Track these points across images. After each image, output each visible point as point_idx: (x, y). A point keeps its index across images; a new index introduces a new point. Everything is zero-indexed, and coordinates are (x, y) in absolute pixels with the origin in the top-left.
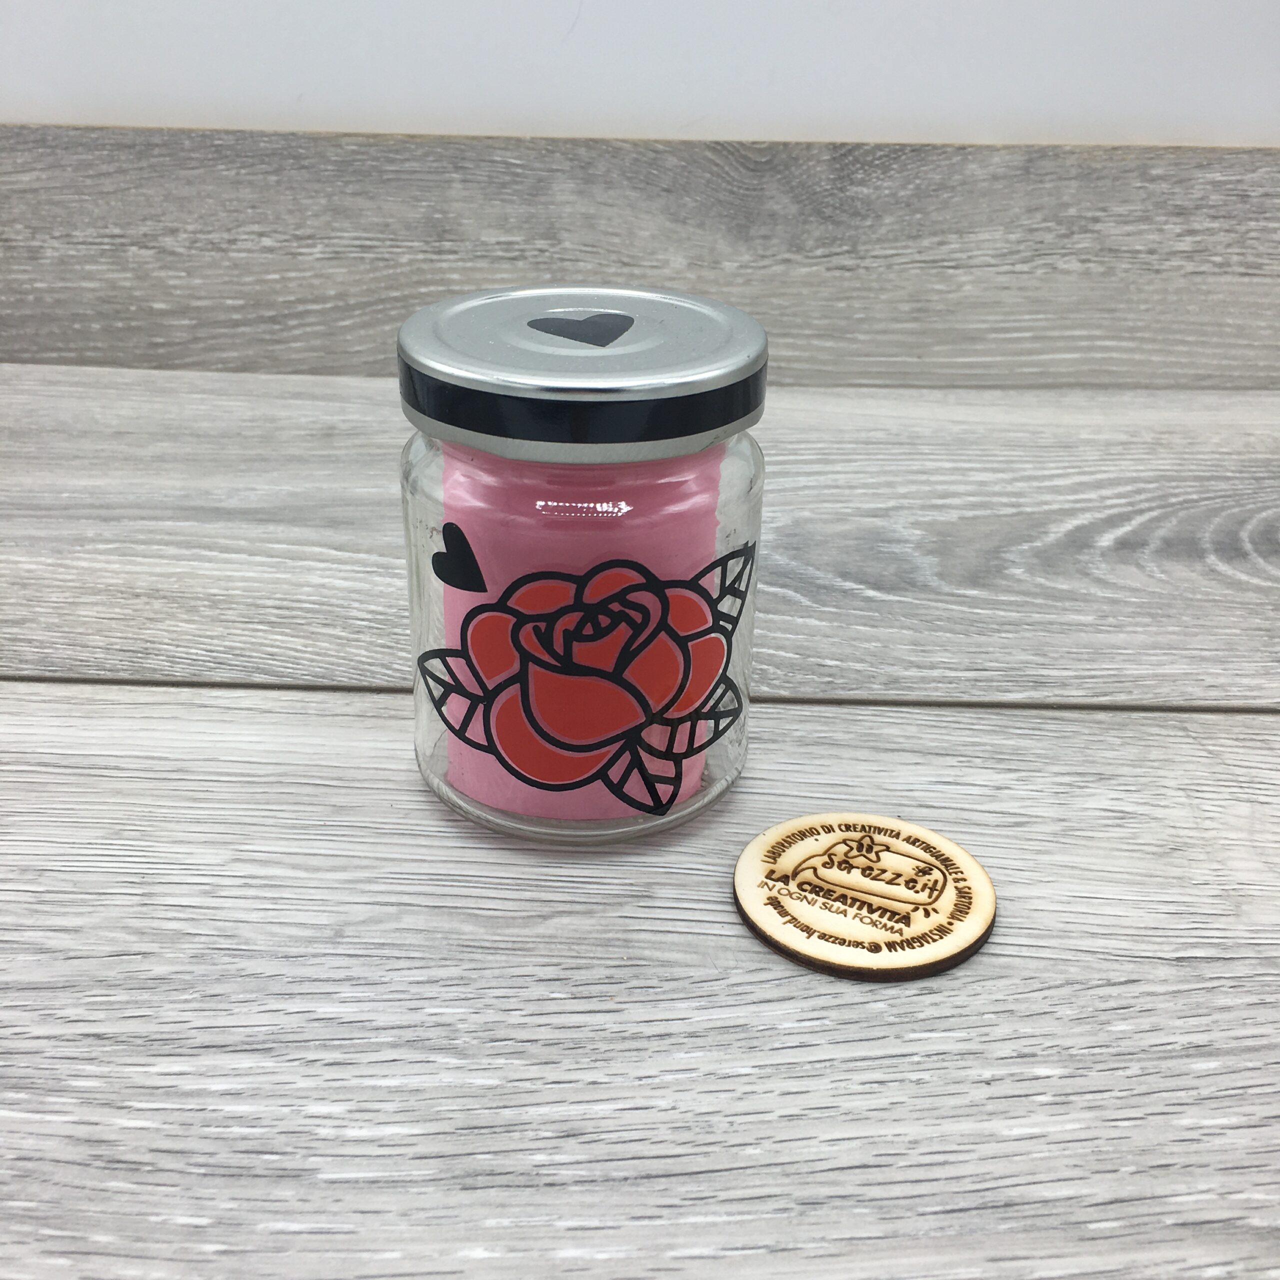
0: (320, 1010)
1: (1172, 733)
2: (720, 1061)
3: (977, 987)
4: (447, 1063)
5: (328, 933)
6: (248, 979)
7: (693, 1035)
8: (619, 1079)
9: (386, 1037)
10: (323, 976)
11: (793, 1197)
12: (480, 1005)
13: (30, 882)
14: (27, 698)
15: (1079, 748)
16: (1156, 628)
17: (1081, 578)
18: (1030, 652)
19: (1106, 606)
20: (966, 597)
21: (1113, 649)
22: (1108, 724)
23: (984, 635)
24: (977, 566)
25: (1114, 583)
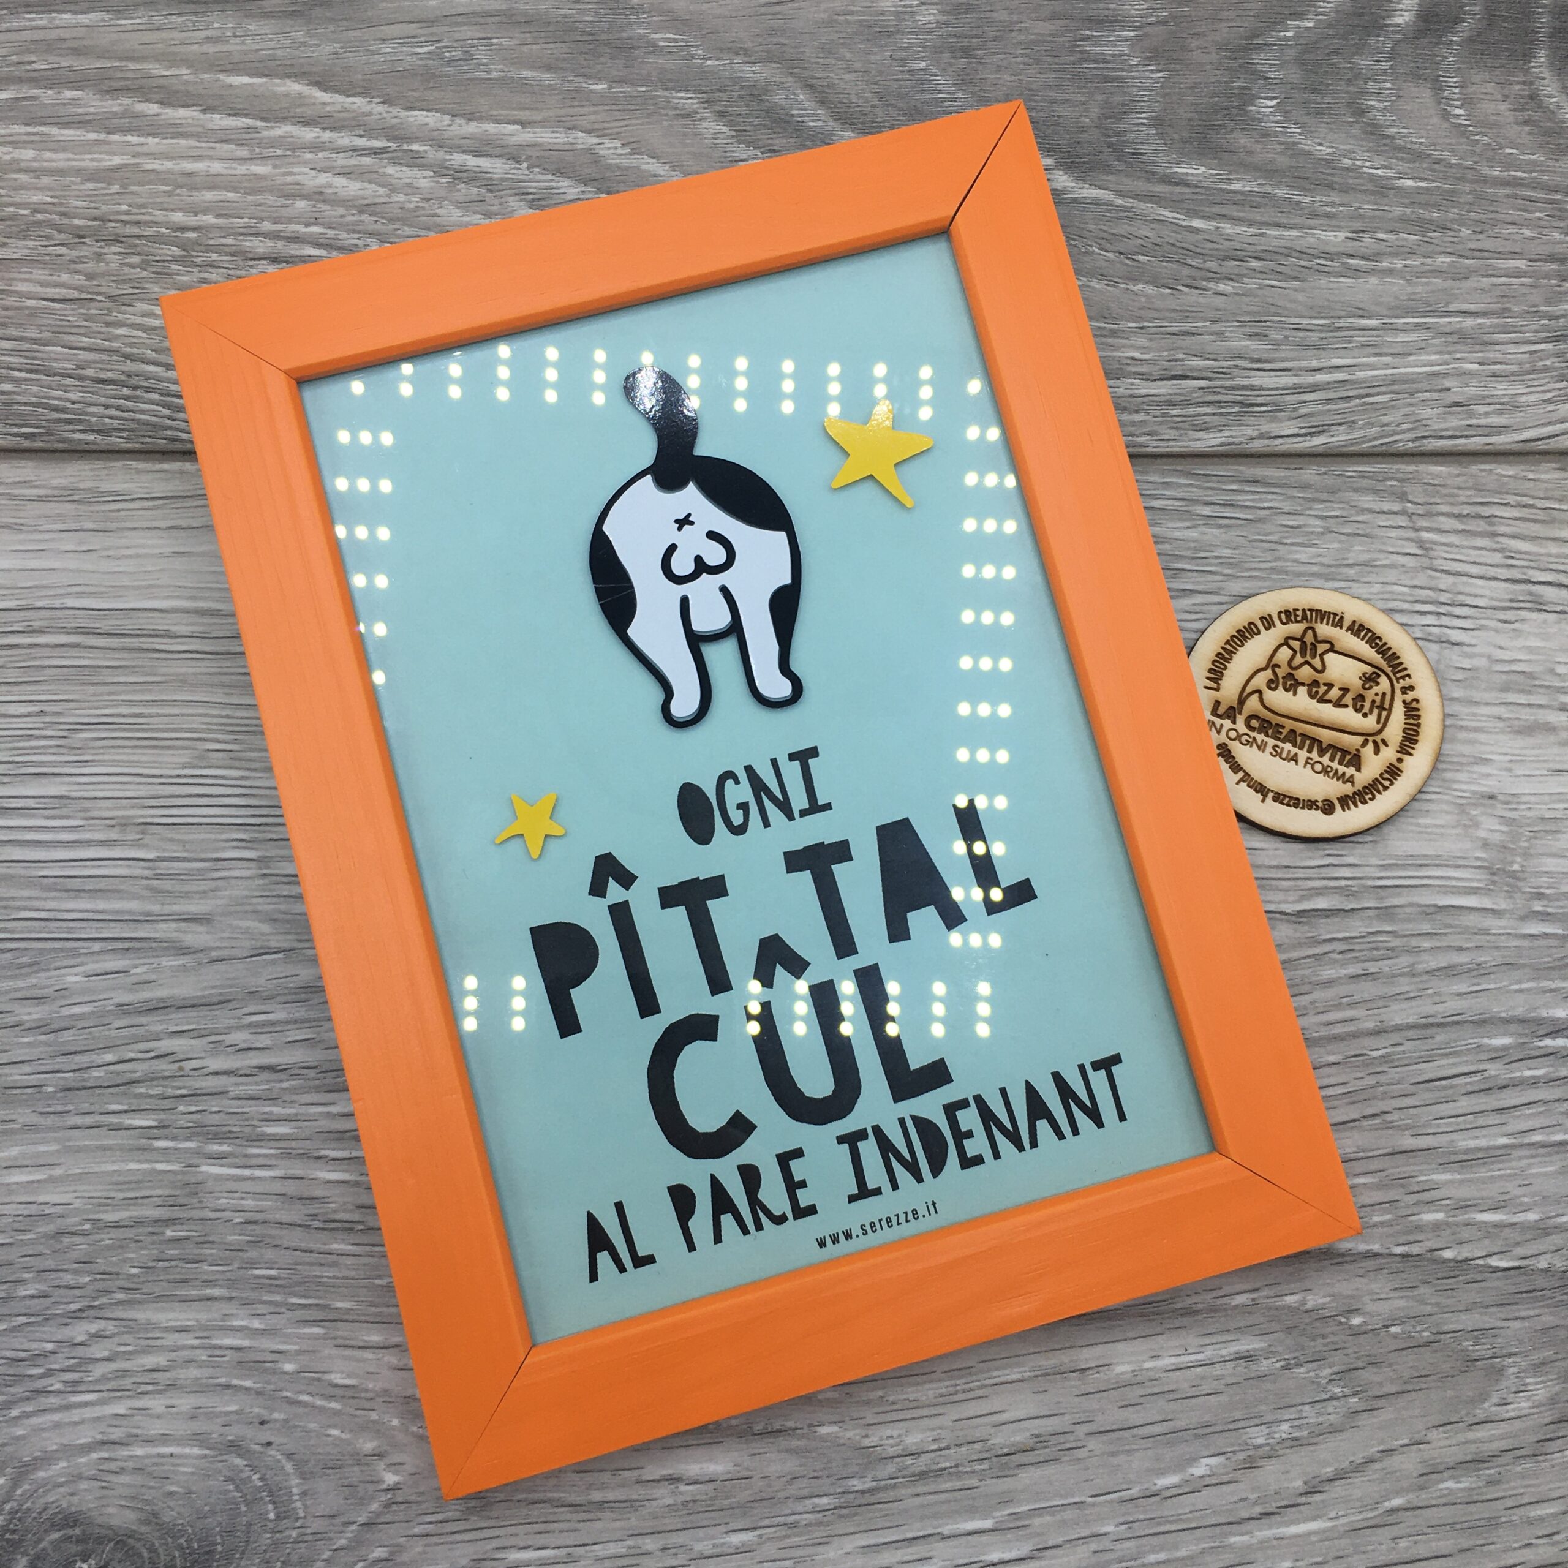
1: (1386, 507)
13: (137, 844)
15: (1271, 542)
16: (1423, 260)
17: (1351, 124)
18: (1248, 330)
19: (1368, 203)
20: (1187, 184)
21: (1354, 316)
22: (1317, 491)
23: (1196, 288)
24: (1215, 95)
25: (1393, 138)
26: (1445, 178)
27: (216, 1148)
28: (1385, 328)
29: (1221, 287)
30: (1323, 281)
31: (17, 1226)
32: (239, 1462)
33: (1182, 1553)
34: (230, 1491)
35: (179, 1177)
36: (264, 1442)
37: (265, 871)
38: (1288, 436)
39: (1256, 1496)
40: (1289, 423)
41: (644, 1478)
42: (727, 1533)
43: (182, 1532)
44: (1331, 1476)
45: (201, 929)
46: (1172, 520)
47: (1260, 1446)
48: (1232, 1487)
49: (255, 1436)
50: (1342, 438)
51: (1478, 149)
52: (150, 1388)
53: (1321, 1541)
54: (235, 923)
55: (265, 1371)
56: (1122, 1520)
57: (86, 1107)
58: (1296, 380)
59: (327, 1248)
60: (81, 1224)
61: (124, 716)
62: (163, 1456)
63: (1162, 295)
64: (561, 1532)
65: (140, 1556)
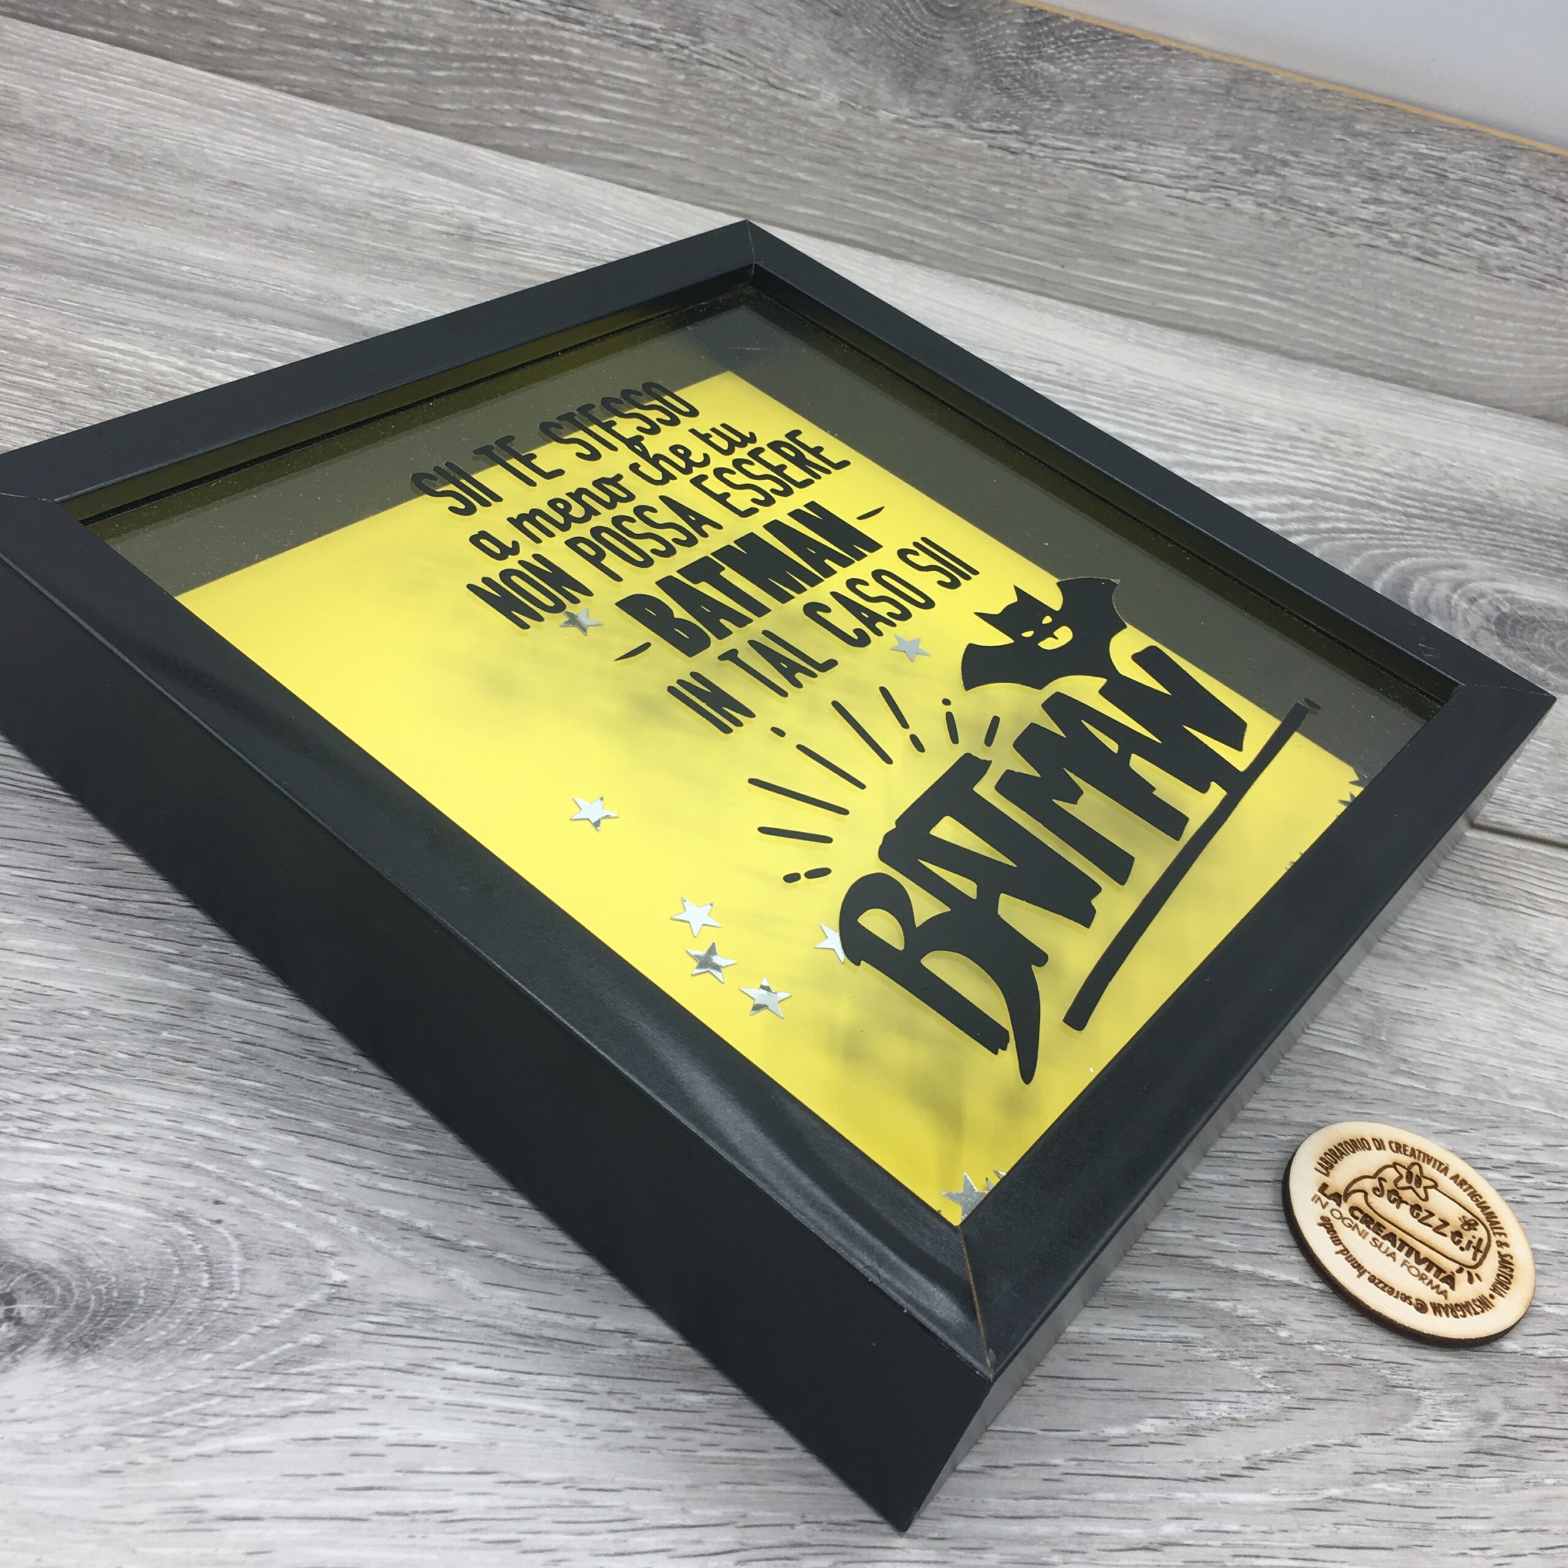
27: (229, 982)
31: (14, 997)
32: (185, 1231)
33: (1131, 1497)
34: (166, 1253)
35: (189, 995)
36: (215, 1218)
39: (1201, 1460)
41: (599, 1327)
42: (678, 1390)
43: (105, 1280)
44: (1271, 1457)
47: (1201, 1419)
48: (1176, 1448)
49: (204, 1213)
52: (108, 1150)
53: (1265, 1512)
55: (230, 1162)
56: (1072, 1456)
57: (112, 926)
59: (317, 1079)
60: (80, 1010)
62: (105, 1211)
64: (507, 1356)
65: (52, 1291)
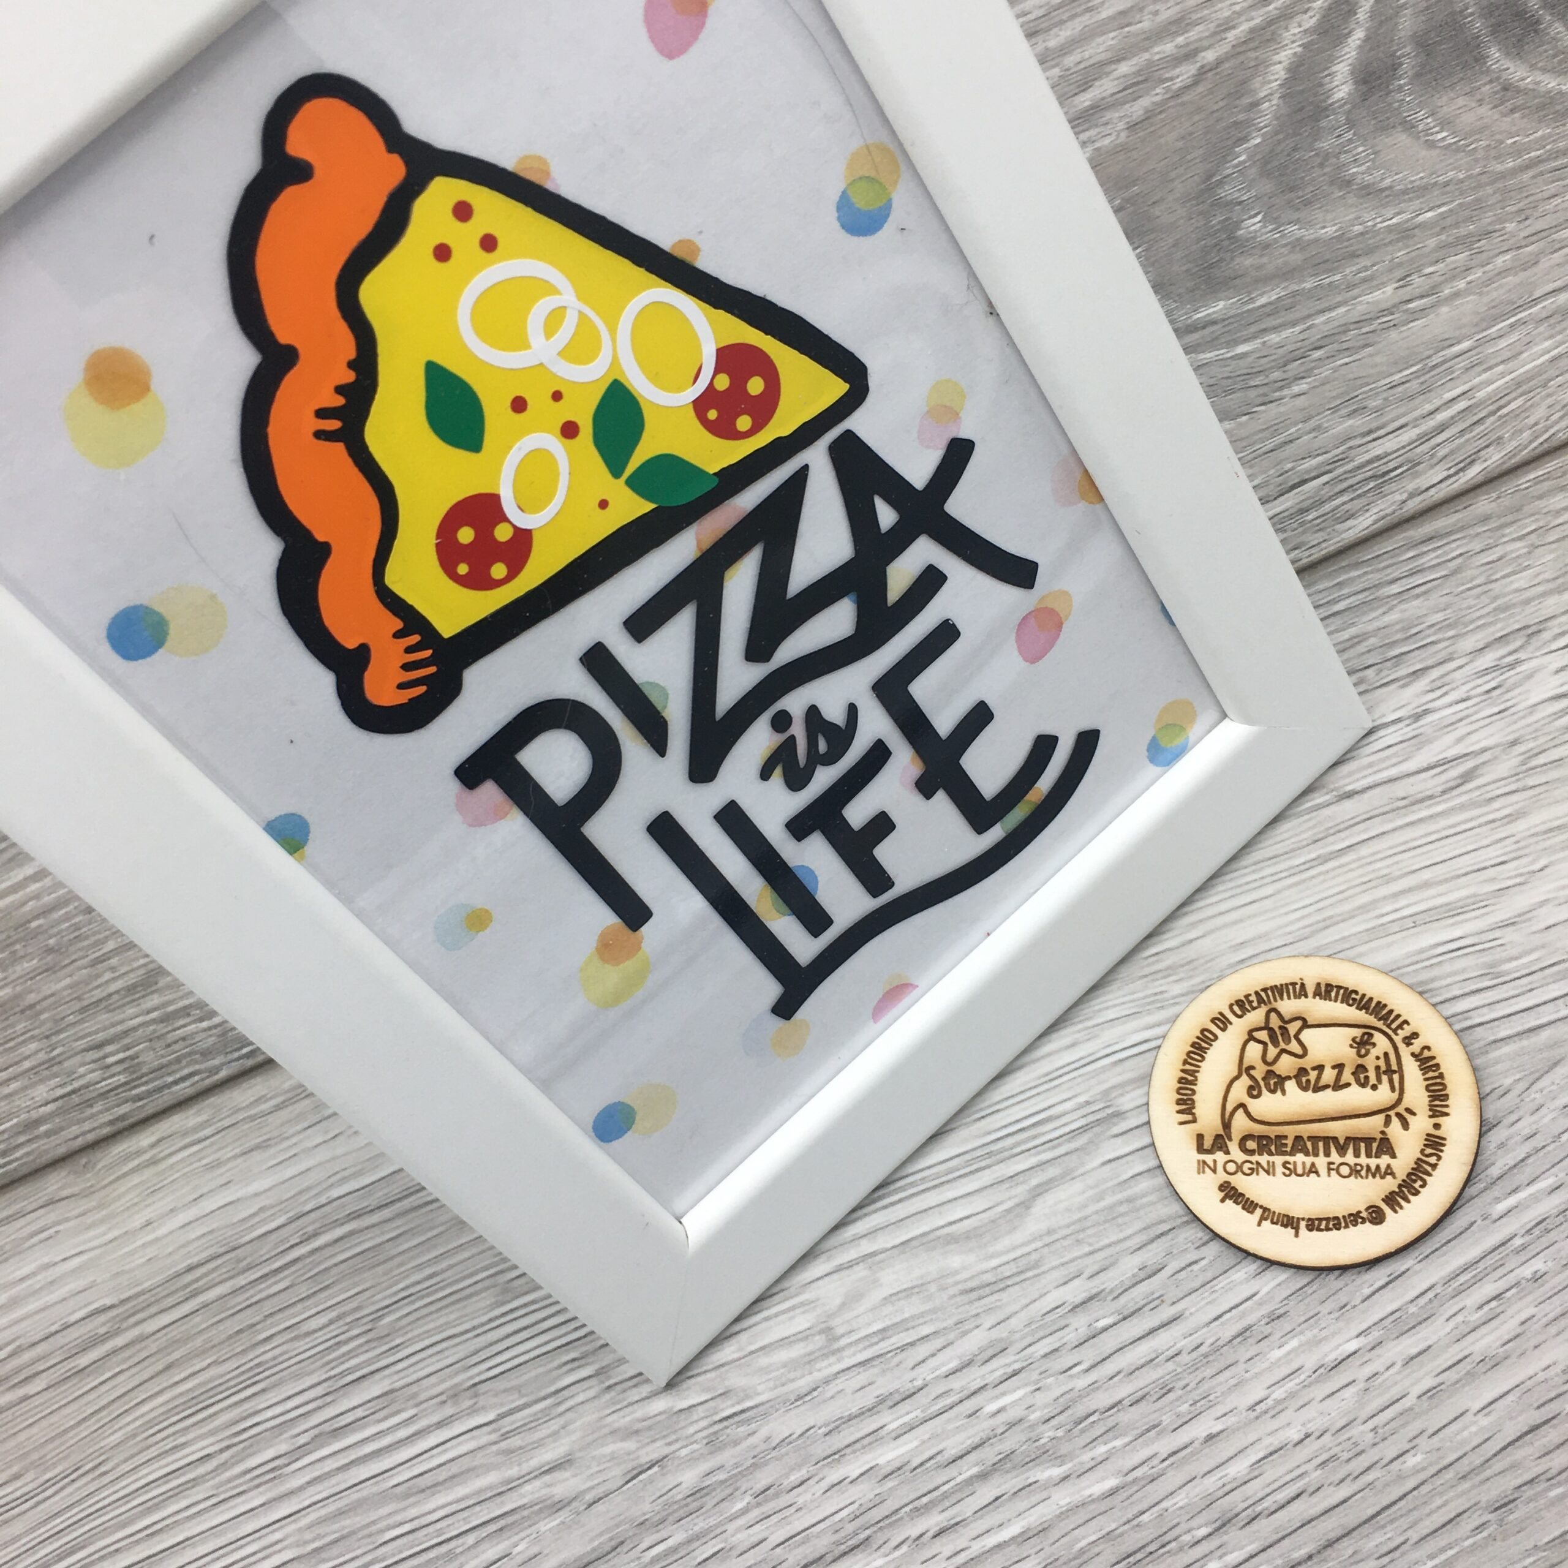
0: (881, 1461)
2: (1317, 1342)
3: (1534, 1095)
4: (1050, 1478)
5: (819, 1341)
6: (784, 1451)
7: (1274, 1318)
8: (1231, 1420)
9: (968, 1469)
10: (853, 1410)
11: (1483, 1504)
12: (1035, 1376)
13: (473, 1411)
14: (252, 1112)
15: (1480, 586)
16: (1482, 270)
17: (1342, 197)
18: (1344, 412)
19: (1400, 251)
20: (1214, 323)
21: (1443, 349)
22: (1499, 517)
23: (1271, 402)
24: (1199, 240)
25: (1391, 187)
26: (1462, 193)
28: (1480, 343)
29: (1296, 389)
30: (1394, 335)
37: (607, 1384)
38: (1441, 482)
40: (1432, 472)
45: (566, 1474)
46: (1364, 613)
50: (1495, 458)
51: (1480, 154)
54: (596, 1453)
58: (1417, 431)
61: (419, 1283)
63: (1241, 424)
